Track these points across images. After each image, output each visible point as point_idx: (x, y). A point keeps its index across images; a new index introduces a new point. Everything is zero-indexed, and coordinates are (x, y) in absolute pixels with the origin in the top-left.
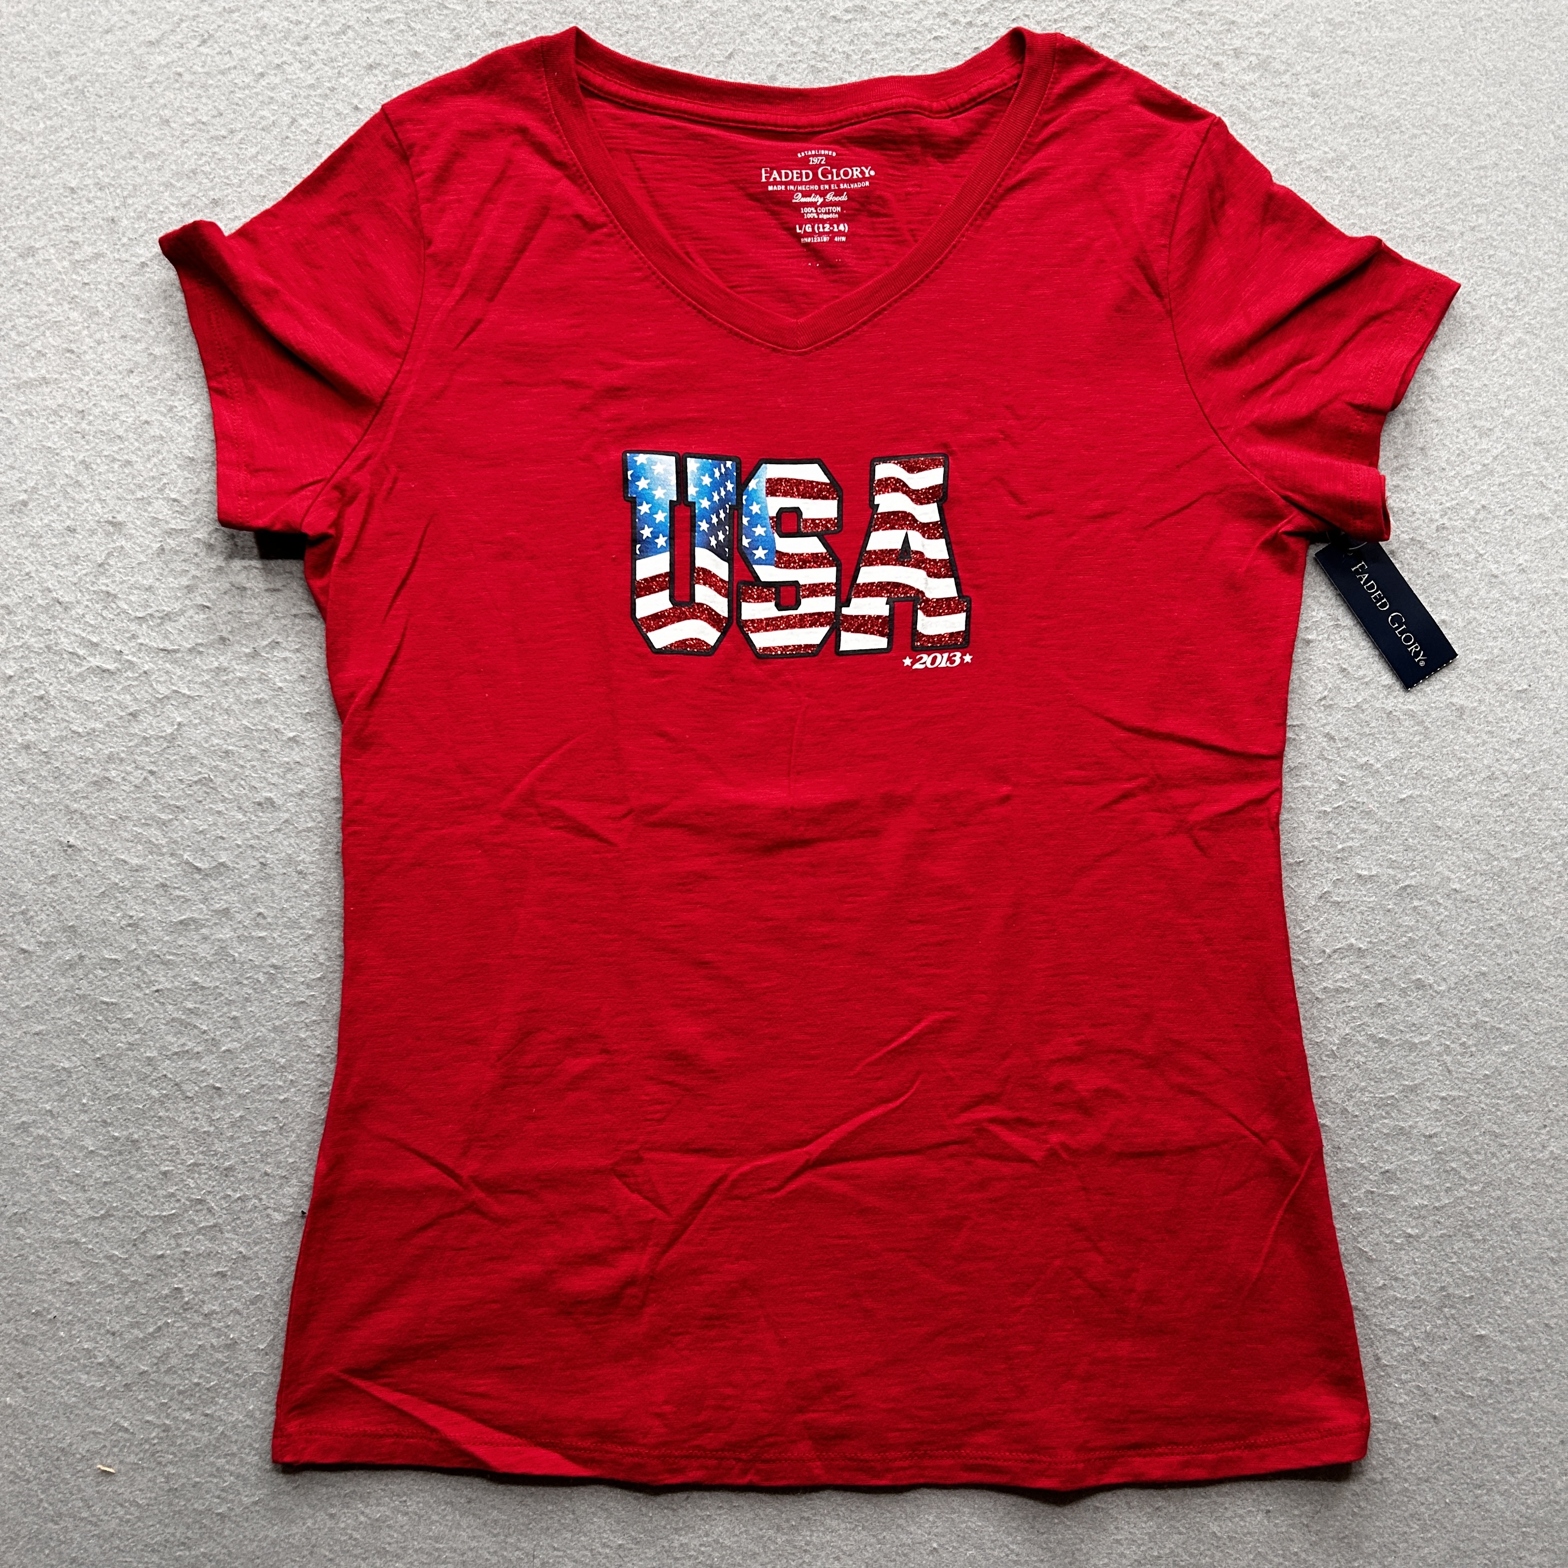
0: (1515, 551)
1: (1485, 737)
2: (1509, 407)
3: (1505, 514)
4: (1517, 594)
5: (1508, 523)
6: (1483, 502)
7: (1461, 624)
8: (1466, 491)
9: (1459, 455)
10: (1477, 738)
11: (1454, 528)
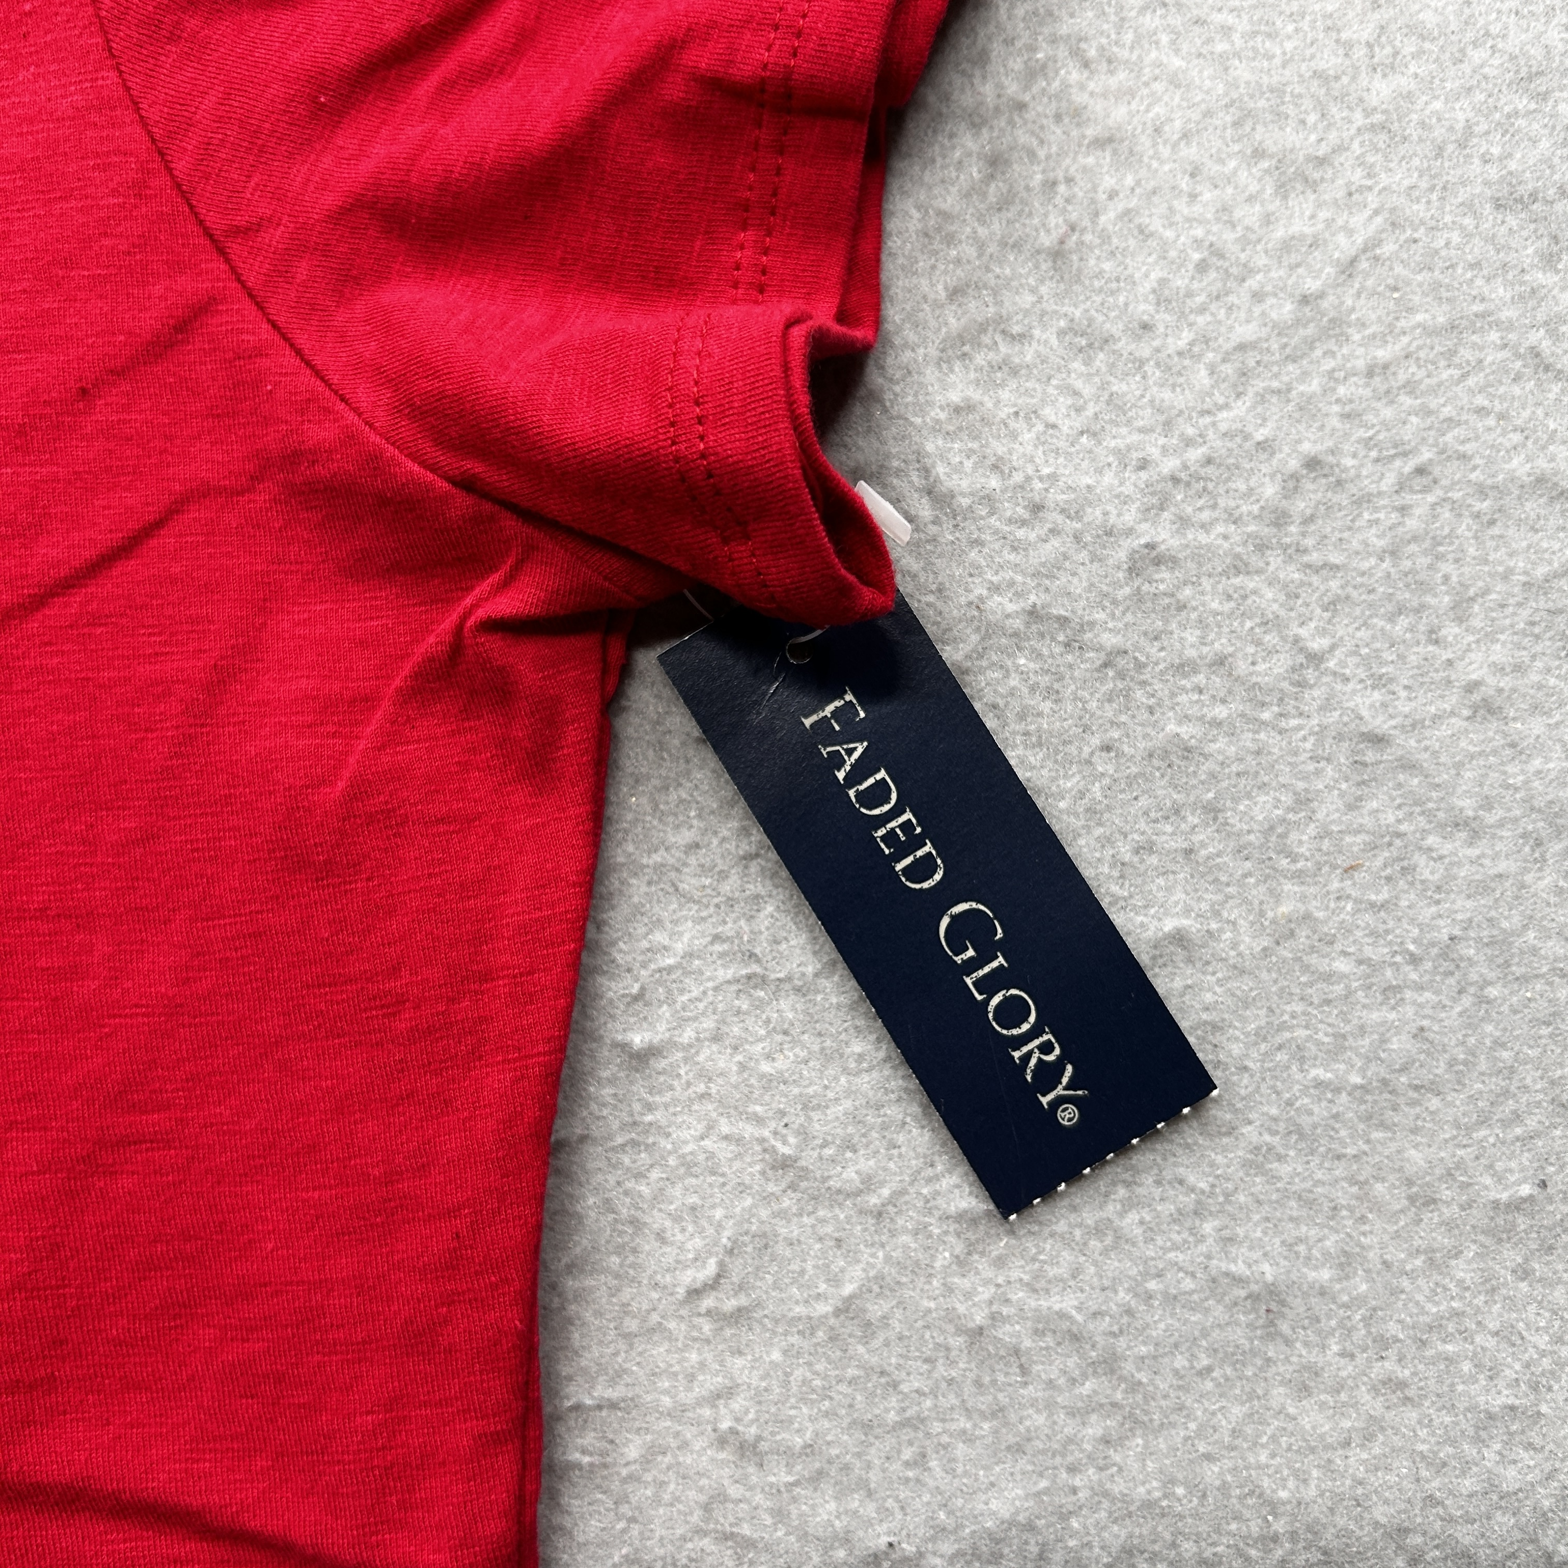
0: (1450, 631)
1: (1372, 1405)
2: (1391, 68)
3: (1401, 487)
4: (1467, 805)
5: (1412, 524)
6: (1307, 447)
7: (1250, 943)
8: (1240, 408)
9: (1202, 267)
10: (1340, 1410)
11: (1200, 555)
